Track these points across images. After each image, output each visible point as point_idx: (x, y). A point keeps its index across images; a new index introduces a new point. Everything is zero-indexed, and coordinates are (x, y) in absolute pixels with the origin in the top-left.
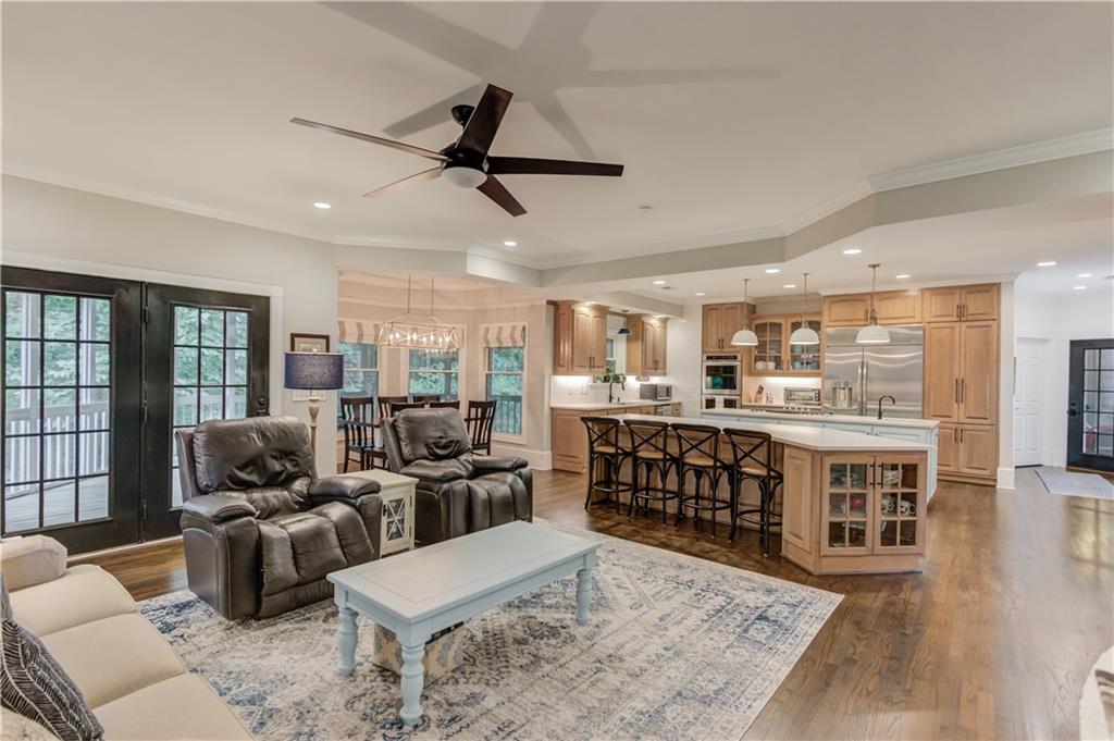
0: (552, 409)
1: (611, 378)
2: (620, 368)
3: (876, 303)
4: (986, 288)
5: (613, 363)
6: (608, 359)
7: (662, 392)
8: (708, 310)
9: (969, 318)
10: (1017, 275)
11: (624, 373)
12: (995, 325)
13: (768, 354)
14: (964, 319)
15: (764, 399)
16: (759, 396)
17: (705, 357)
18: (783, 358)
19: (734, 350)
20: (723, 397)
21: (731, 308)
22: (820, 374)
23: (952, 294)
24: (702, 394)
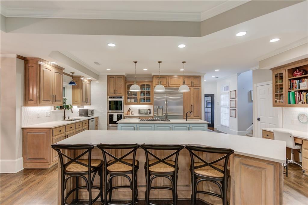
0: (23, 129)
1: (64, 107)
2: (69, 102)
3: (169, 79)
4: (198, 77)
5: (65, 99)
6: (63, 97)
7: (90, 113)
8: (110, 78)
9: (194, 86)
10: (205, 73)
11: (71, 104)
12: (200, 88)
13: (132, 96)
14: (193, 86)
15: (131, 114)
16: (129, 112)
17: (108, 97)
18: (138, 98)
19: (120, 94)
20: (117, 113)
21: (119, 77)
22: (151, 104)
23: (190, 78)
24: (108, 113)
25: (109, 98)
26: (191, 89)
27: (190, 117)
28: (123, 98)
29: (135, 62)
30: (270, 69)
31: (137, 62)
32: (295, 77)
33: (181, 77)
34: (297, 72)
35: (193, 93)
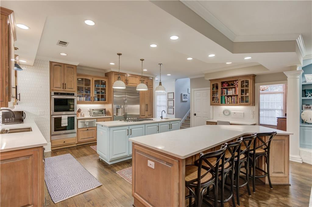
3: (128, 77)
9: (148, 86)
12: (152, 89)
13: (84, 94)
15: (80, 115)
17: (53, 93)
18: (91, 95)
19: (72, 90)
20: (67, 115)
21: (70, 67)
22: (106, 103)
23: (145, 78)
24: (51, 115)
27: (145, 116)
28: (76, 95)
29: (119, 54)
30: (209, 80)
31: (121, 54)
32: (224, 87)
33: (138, 77)
34: (225, 84)
35: (147, 93)
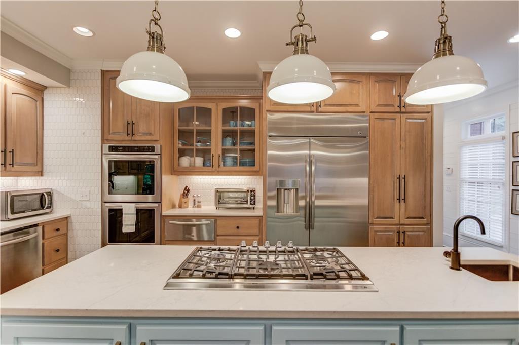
8: (113, 81)
12: (429, 119)
13: (194, 148)
14: (403, 110)
15: (191, 204)
16: (184, 200)
17: (106, 146)
18: (213, 152)
19: (149, 138)
20: (135, 205)
22: (255, 171)
23: (394, 81)
24: (104, 202)
25: (106, 150)
26: (398, 121)
27: (392, 218)
28: (157, 150)
35: (403, 134)
